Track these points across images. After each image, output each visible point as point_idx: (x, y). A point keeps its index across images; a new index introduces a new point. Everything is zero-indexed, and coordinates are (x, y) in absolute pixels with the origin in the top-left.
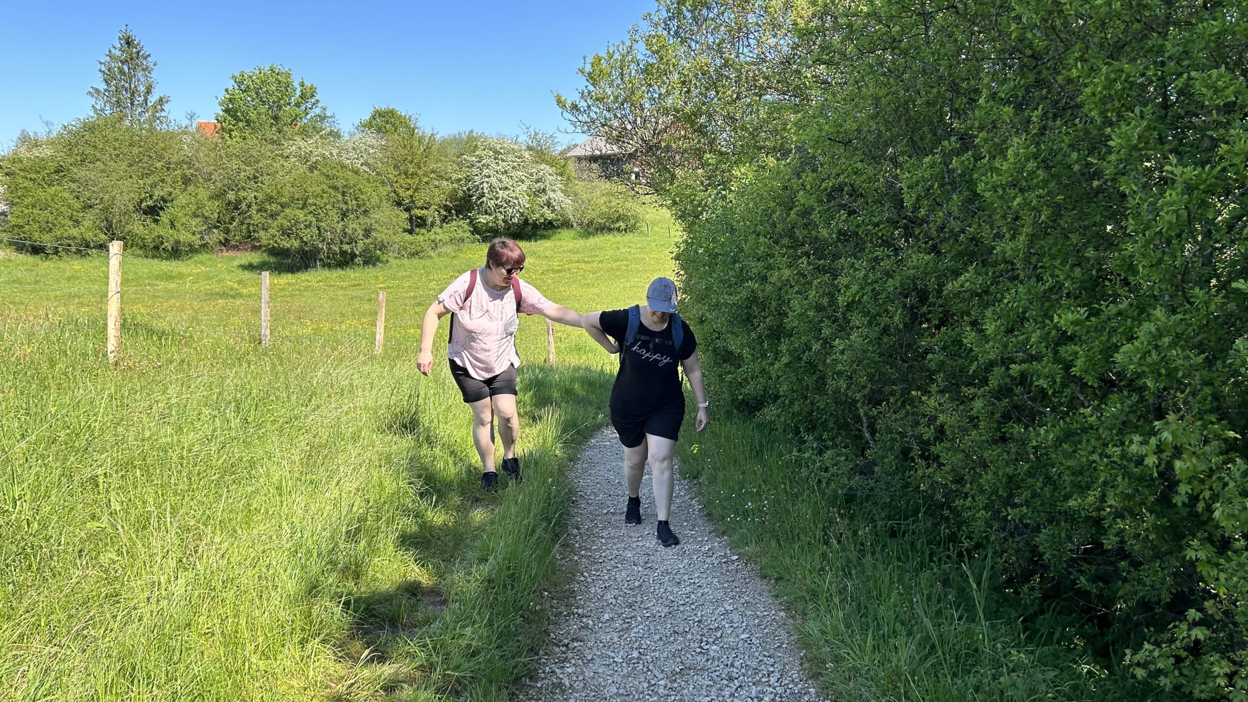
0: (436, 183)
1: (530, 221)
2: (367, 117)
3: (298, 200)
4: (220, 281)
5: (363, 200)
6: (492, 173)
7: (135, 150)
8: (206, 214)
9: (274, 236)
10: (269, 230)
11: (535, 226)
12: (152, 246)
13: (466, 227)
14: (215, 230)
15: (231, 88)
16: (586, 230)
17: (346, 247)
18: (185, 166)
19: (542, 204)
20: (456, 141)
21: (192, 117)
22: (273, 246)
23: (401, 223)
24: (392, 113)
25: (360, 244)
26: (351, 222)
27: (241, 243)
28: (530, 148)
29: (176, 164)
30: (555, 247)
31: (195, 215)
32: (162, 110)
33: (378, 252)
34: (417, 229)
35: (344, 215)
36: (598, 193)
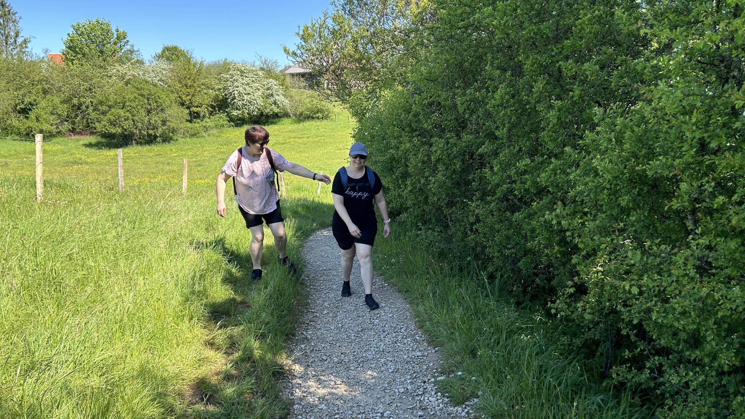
0: (205, 91)
1: (264, 114)
2: (159, 51)
3: (119, 103)
4: (72, 154)
5: (161, 103)
6: (239, 85)
7: (11, 74)
8: (59, 113)
9: (106, 126)
10: (102, 122)
11: (267, 116)
12: (24, 133)
13: (225, 118)
14: (65, 123)
15: (71, 33)
16: (298, 119)
17: (151, 132)
18: (44, 83)
19: (271, 103)
20: (216, 65)
21: (46, 51)
22: (105, 132)
23: (184, 116)
24: (175, 48)
25: (160, 130)
26: (153, 116)
27: (83, 130)
28: (262, 69)
29: (38, 81)
30: (280, 129)
31: (52, 113)
32: (26, 47)
33: (171, 134)
34: (195, 120)
35: (149, 112)
36: (305, 96)
